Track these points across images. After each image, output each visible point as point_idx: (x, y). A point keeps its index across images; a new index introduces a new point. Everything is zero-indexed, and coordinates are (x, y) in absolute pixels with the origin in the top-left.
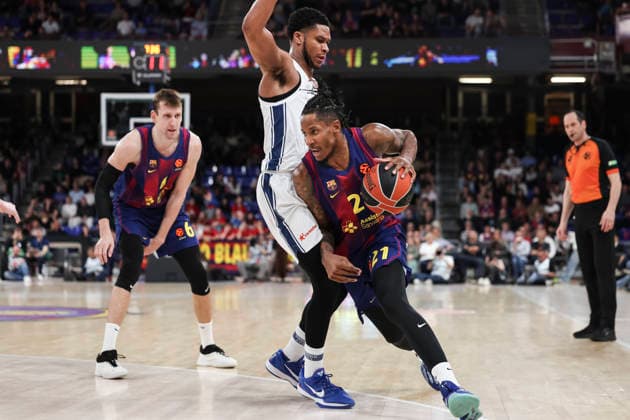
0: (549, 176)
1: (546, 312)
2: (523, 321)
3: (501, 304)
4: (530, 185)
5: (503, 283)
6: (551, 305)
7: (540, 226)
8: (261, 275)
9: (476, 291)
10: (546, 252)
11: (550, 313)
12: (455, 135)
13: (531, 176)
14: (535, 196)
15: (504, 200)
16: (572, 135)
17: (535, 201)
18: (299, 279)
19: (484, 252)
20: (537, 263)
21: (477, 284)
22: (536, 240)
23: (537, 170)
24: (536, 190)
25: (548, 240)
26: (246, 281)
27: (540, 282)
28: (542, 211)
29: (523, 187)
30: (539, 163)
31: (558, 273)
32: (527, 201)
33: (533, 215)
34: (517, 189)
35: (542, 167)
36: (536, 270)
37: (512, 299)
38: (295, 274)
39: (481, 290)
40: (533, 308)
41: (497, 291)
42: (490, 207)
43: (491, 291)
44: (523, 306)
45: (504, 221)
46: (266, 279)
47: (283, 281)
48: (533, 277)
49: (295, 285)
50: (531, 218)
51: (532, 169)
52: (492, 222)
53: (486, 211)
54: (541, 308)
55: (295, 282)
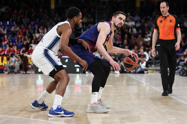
0: (146, 25)
1: (144, 85)
2: (134, 89)
3: (124, 82)
4: (138, 29)
5: (126, 72)
6: (146, 82)
7: (142, 47)
8: (16, 70)
9: (114, 76)
10: (144, 59)
11: (146, 85)
12: (105, 7)
13: (138, 25)
14: (140, 34)
15: (126, 35)
16: (163, 12)
17: (140, 36)
18: (34, 72)
19: (117, 59)
20: (140, 63)
21: (114, 73)
22: (140, 53)
23: (140, 22)
24: (140, 31)
25: (145, 53)
26: (9, 73)
27: (142, 72)
28: (143, 41)
29: (135, 30)
30: (141, 19)
31: (150, 68)
32: (136, 36)
33: (139, 42)
34: (132, 31)
35: (143, 21)
36: (140, 67)
37: (129, 80)
38: (32, 70)
39: (116, 75)
40: (139, 84)
41: (123, 76)
42: (120, 39)
43: (120, 76)
44: (134, 83)
45: (126, 45)
46: (18, 72)
47: (26, 73)
48: (139, 70)
49: (32, 74)
50: (138, 44)
51: (138, 22)
52: (121, 45)
53: (118, 41)
54: (142, 83)
55: (31, 73)
